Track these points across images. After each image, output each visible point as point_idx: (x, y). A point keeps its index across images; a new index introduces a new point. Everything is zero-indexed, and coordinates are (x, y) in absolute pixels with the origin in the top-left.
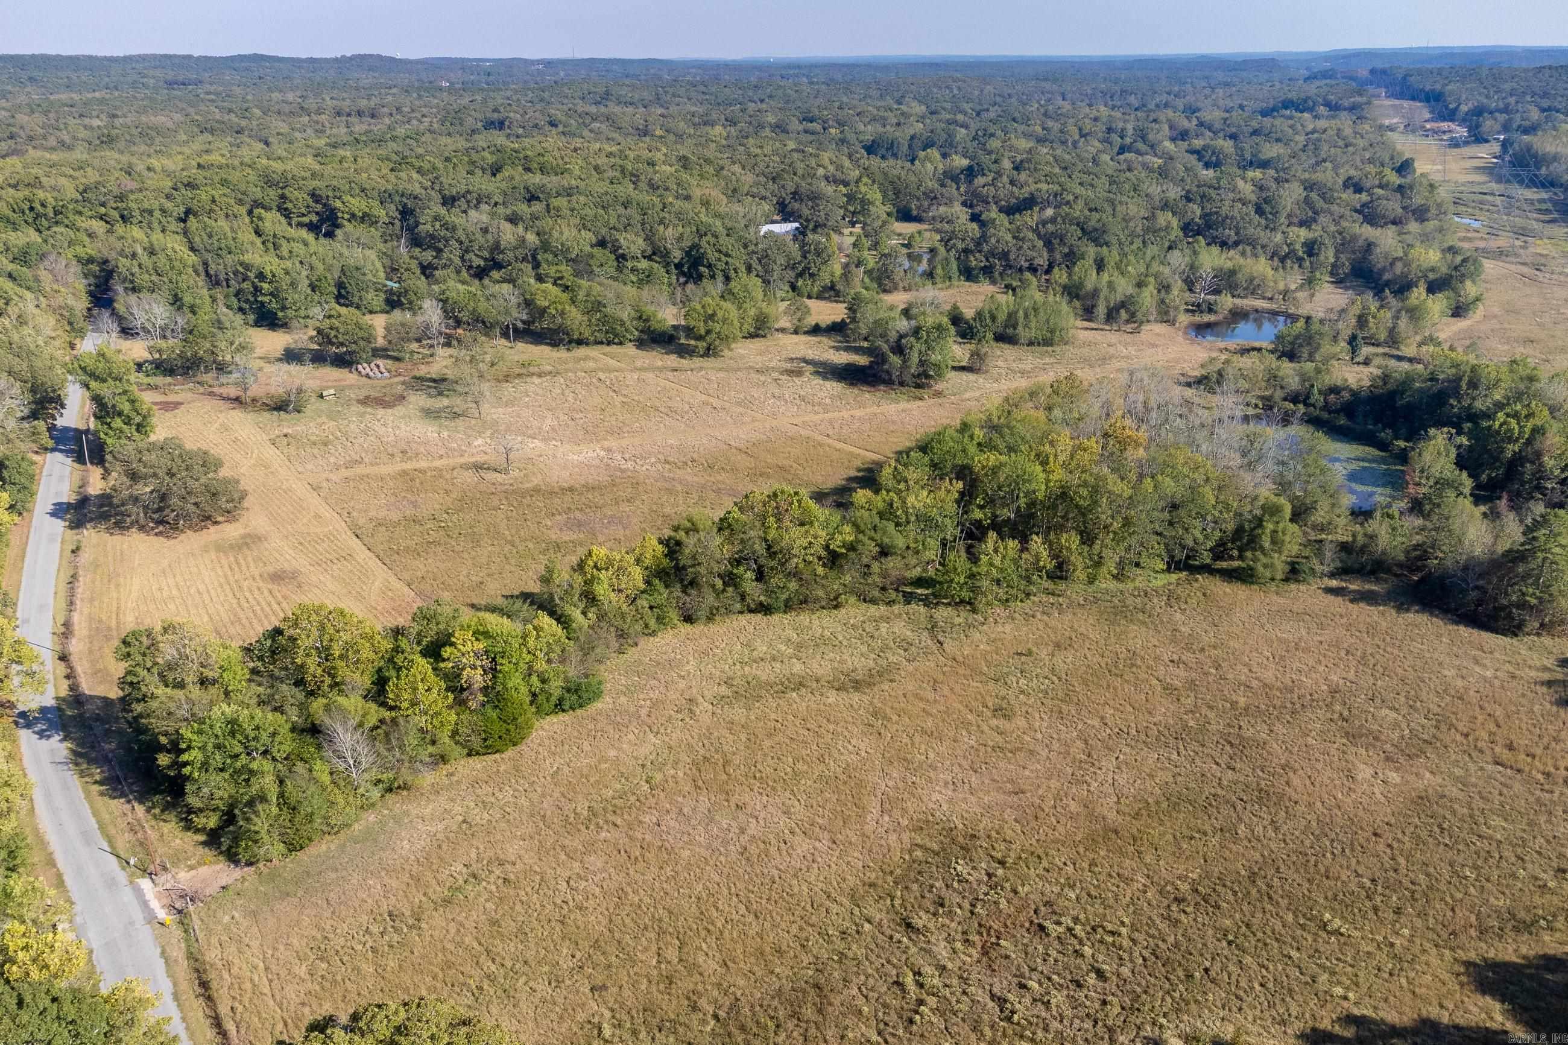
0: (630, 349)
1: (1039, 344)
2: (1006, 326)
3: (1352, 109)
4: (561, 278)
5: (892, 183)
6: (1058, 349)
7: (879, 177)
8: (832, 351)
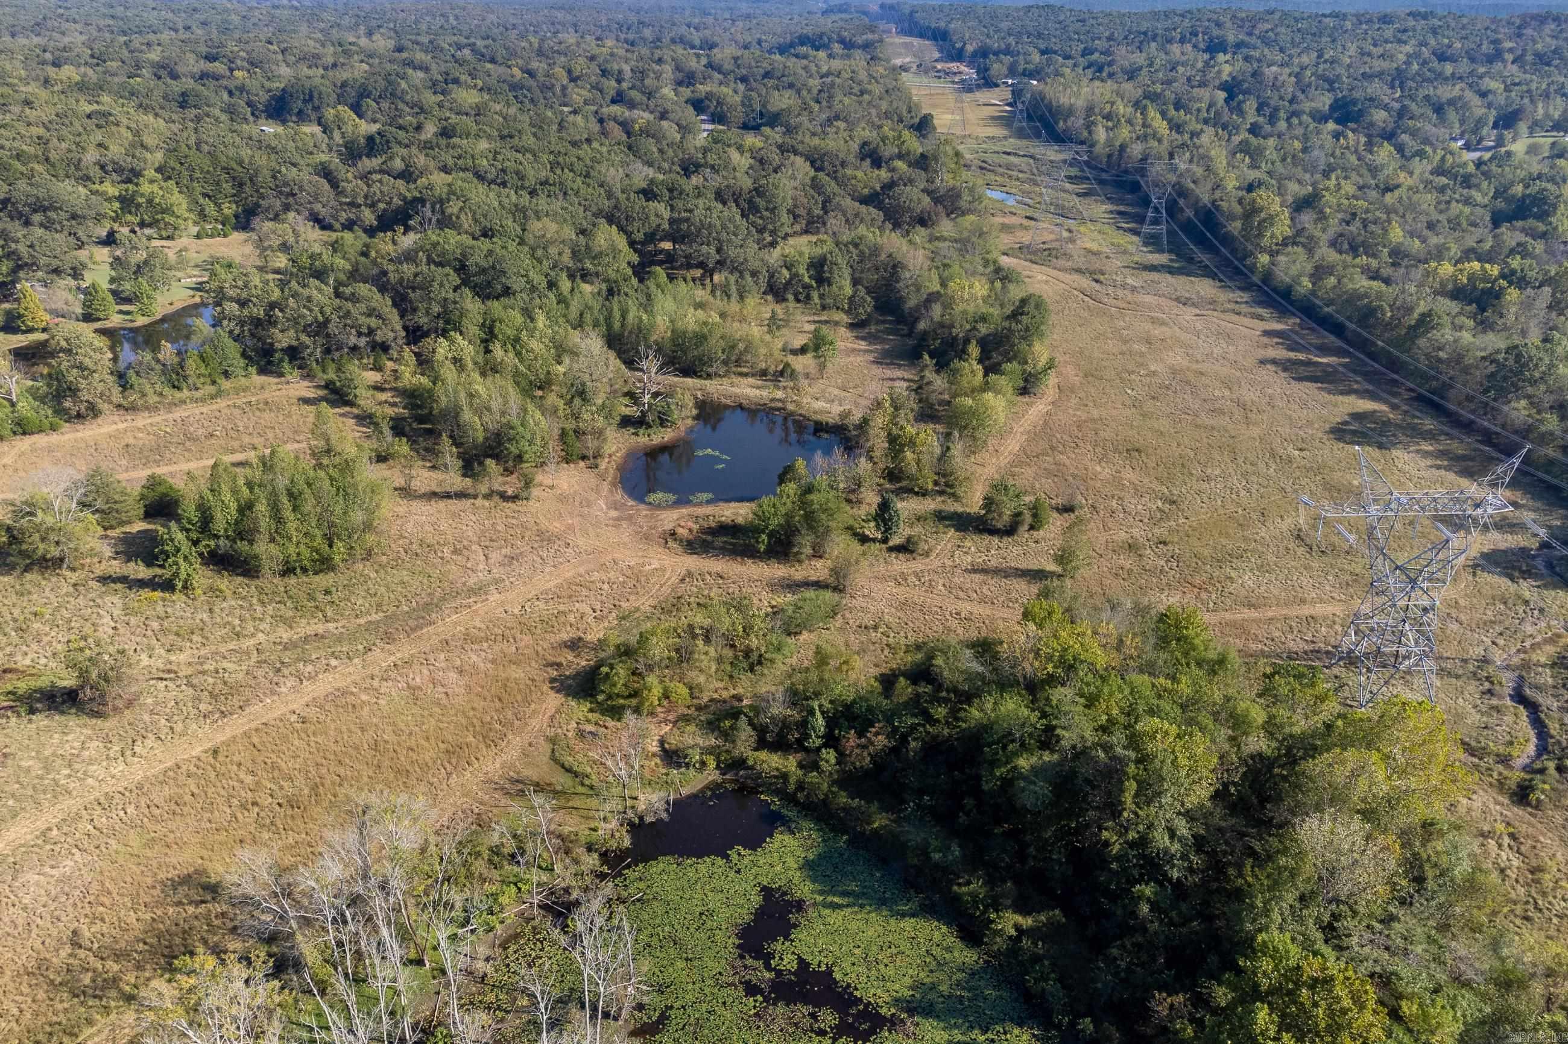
1: (305, 571)
2: (236, 535)
3: (866, 46)
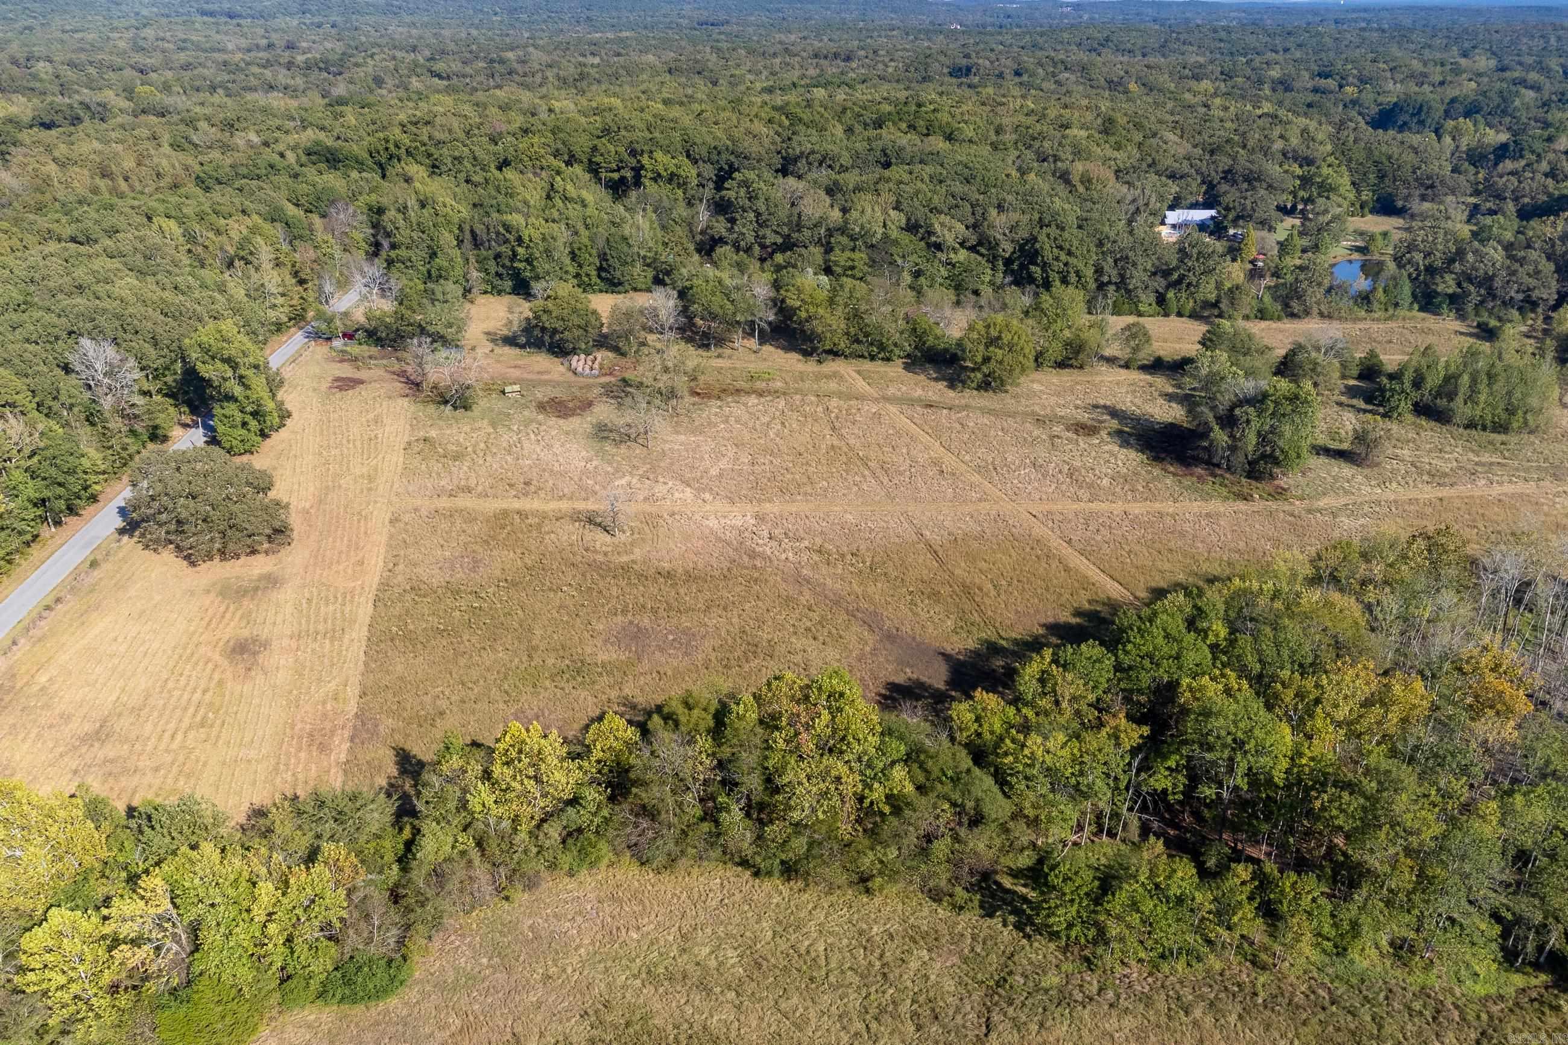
0: (895, 369)
1: (1484, 428)
2: (1439, 395)
4: (852, 268)
5: (1376, 163)
6: (1512, 439)
7: (1359, 155)
8: (1161, 401)
